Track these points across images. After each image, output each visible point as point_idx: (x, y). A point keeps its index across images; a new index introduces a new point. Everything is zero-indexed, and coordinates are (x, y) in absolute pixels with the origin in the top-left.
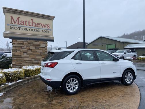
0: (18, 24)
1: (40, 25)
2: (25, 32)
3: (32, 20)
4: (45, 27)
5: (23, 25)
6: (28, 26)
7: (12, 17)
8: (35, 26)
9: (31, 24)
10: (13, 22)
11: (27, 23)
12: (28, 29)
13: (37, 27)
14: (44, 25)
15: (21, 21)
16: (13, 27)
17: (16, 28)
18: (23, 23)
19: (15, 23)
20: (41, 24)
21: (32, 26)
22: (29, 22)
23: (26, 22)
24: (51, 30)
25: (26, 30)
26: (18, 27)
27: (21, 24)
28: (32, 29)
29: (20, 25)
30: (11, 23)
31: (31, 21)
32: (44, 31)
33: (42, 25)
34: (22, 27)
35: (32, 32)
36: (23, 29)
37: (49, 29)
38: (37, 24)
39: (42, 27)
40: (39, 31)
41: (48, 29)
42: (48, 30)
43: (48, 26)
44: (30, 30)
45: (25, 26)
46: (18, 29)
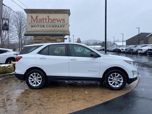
0: (37, 22)
1: (55, 20)
2: (43, 28)
3: (48, 16)
4: (60, 22)
5: (41, 23)
6: (45, 23)
7: (32, 17)
8: (51, 22)
9: (47, 21)
10: (33, 21)
11: (44, 20)
12: (45, 25)
13: (53, 23)
14: (59, 20)
15: (39, 19)
16: (33, 26)
17: (35, 26)
18: (41, 20)
19: (34, 21)
20: (57, 19)
21: (49, 22)
23: (43, 19)
24: (66, 24)
25: (44, 26)
26: (36, 25)
27: (39, 21)
28: (49, 25)
29: (39, 23)
30: (32, 22)
31: (47, 18)
32: (60, 26)
34: (40, 25)
35: (49, 28)
36: (41, 26)
37: (65, 23)
38: (53, 20)
39: (58, 22)
40: (55, 26)
41: (63, 23)
42: (64, 25)
43: (64, 20)
44: (47, 26)
45: (43, 23)
46: (37, 26)
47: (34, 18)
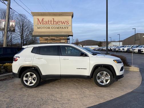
0: (43, 24)
1: (60, 22)
2: (48, 30)
4: (64, 24)
5: (46, 25)
6: (50, 25)
7: (38, 19)
8: (56, 24)
9: (52, 23)
11: (50, 23)
12: (50, 27)
13: (58, 25)
14: (64, 22)
15: (45, 22)
16: (39, 27)
17: (41, 28)
18: (47, 22)
19: (41, 24)
20: (61, 21)
21: (54, 24)
22: (51, 21)
23: (49, 21)
24: (70, 26)
25: (49, 28)
28: (54, 27)
29: (45, 25)
30: (38, 24)
31: (52, 20)
32: (64, 28)
33: (62, 23)
34: (46, 27)
36: (47, 28)
37: (68, 25)
38: (58, 22)
39: (62, 24)
40: (59, 28)
42: (67, 27)
43: (67, 22)
44: (52, 28)
45: (48, 25)
46: (43, 28)
47: (41, 20)
